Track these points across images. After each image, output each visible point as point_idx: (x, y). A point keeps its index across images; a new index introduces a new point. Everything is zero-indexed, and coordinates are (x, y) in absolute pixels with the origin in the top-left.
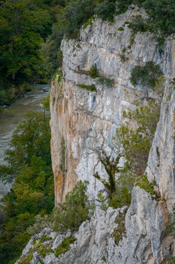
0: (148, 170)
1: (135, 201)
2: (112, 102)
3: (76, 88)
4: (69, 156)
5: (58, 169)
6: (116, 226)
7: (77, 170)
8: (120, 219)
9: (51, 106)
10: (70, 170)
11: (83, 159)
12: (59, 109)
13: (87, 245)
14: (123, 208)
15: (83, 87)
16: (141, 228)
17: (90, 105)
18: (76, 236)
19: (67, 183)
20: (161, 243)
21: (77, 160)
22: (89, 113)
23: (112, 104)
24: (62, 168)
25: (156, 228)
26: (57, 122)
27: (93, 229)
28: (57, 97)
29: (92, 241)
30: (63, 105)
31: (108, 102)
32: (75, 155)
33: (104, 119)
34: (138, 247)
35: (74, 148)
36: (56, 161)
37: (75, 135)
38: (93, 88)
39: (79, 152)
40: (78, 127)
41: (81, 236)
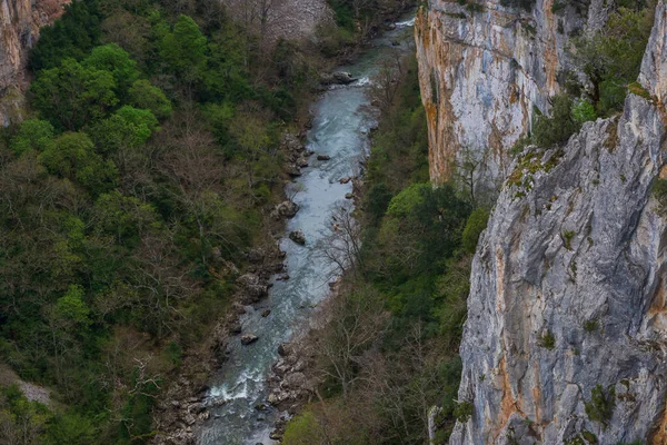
0: (641, 76)
1: (629, 110)
2: (483, 27)
3: (445, 17)
4: (442, 86)
5: (430, 101)
6: (607, 136)
7: (451, 101)
8: (612, 128)
9: (417, 38)
10: (443, 101)
11: (457, 89)
12: (426, 40)
13: (576, 158)
14: (613, 117)
15: (452, 15)
16: (637, 134)
17: (460, 33)
18: (565, 149)
19: (441, 114)
20: (661, 147)
21: (451, 90)
22: (459, 42)
23: (483, 31)
24: (435, 99)
25: (655, 132)
26: (425, 54)
27: (583, 141)
28: (422, 29)
29: (582, 153)
30: (431, 35)
31: (479, 28)
32: (448, 86)
33: (476, 45)
34: (634, 153)
35: (447, 79)
36: (426, 95)
37: (446, 65)
38: (462, 16)
39: (452, 82)
40: (449, 57)
41: (571, 150)
